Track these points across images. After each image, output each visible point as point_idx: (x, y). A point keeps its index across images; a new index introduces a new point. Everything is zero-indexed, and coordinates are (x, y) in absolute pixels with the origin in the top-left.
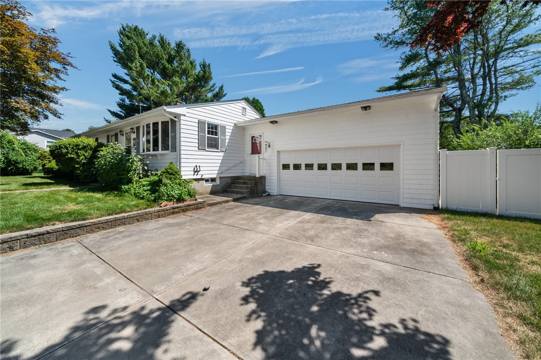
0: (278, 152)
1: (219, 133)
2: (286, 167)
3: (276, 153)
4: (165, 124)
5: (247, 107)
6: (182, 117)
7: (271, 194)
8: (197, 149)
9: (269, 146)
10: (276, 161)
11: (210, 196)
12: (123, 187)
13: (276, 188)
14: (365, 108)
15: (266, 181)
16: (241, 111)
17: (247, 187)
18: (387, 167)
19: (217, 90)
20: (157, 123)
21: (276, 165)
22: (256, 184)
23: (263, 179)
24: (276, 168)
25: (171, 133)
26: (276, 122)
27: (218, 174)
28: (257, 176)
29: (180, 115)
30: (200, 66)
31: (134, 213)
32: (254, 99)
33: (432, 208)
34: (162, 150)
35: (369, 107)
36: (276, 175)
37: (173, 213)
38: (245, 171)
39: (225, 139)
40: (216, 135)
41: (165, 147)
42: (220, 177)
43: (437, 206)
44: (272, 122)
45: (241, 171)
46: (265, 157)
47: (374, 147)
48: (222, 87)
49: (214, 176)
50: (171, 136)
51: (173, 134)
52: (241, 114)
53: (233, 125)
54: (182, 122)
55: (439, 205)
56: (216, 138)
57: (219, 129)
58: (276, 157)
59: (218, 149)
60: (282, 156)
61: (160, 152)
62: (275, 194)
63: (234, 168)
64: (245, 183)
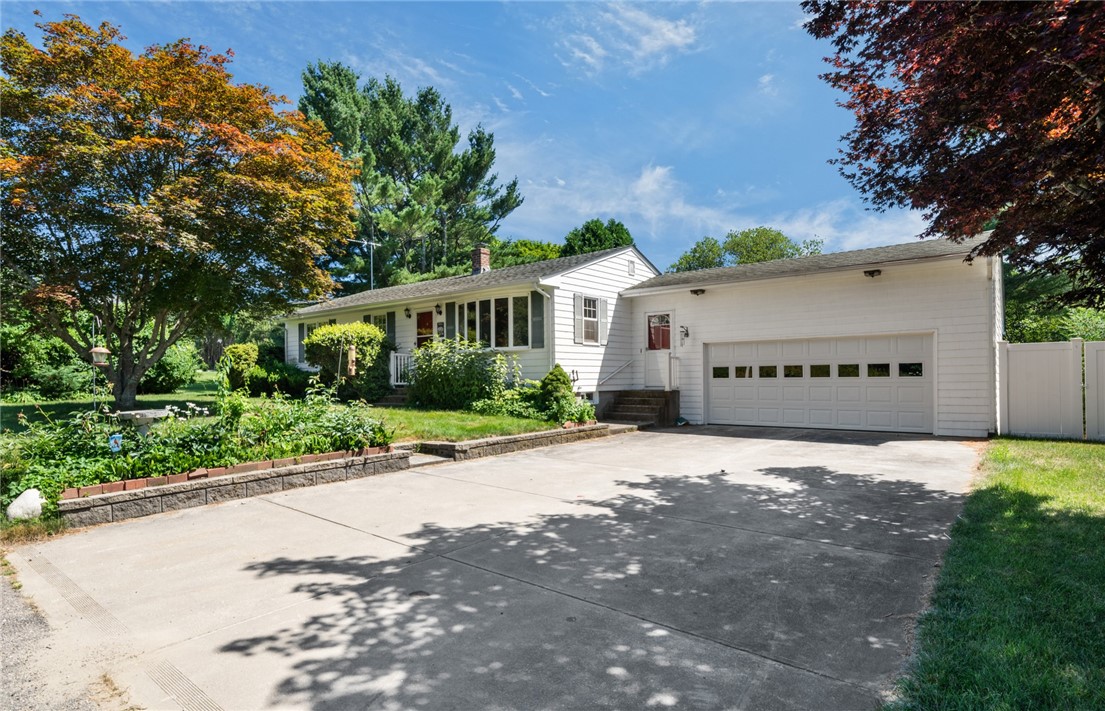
0: (706, 345)
1: (599, 313)
2: (721, 373)
3: (701, 349)
4: (520, 302)
5: (636, 260)
6: (556, 291)
7: (691, 423)
8: (572, 342)
9: (687, 335)
10: (700, 362)
11: (599, 425)
12: (474, 404)
13: (701, 411)
14: (871, 273)
15: (681, 400)
16: (626, 269)
17: (653, 409)
18: (911, 369)
19: (503, 192)
20: (505, 301)
21: (701, 368)
22: (667, 403)
23: (674, 395)
24: (701, 374)
25: (533, 316)
26: (703, 291)
27: (599, 385)
28: (667, 389)
29: (553, 288)
30: (471, 140)
31: (542, 433)
32: (612, 222)
33: (986, 435)
34: (515, 345)
35: (879, 272)
36: (701, 387)
37: (580, 438)
38: (635, 382)
39: (606, 323)
40: (594, 317)
41: (521, 339)
42: (600, 392)
43: (993, 431)
44: (695, 292)
45: (628, 382)
46: (677, 355)
47: (887, 338)
48: (515, 184)
49: (593, 389)
50: (533, 323)
51: (538, 319)
52: (627, 274)
53: (616, 296)
54: (556, 299)
55: (996, 430)
56: (593, 322)
57: (598, 304)
58: (700, 356)
59: (597, 341)
60: (713, 352)
61: (511, 347)
62: (699, 423)
63: (618, 376)
64: (644, 402)
